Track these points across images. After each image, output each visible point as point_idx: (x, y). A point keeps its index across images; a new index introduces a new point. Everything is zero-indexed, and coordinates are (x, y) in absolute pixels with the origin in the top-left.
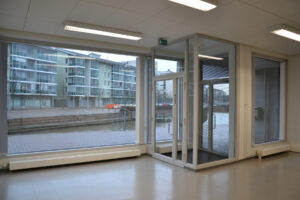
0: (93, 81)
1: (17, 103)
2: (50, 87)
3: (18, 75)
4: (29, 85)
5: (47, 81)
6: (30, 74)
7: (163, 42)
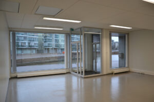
0: (56, 40)
1: (19, 52)
2: (35, 44)
3: (20, 38)
4: (25, 43)
5: (33, 41)
6: (25, 38)
7: (72, 30)
